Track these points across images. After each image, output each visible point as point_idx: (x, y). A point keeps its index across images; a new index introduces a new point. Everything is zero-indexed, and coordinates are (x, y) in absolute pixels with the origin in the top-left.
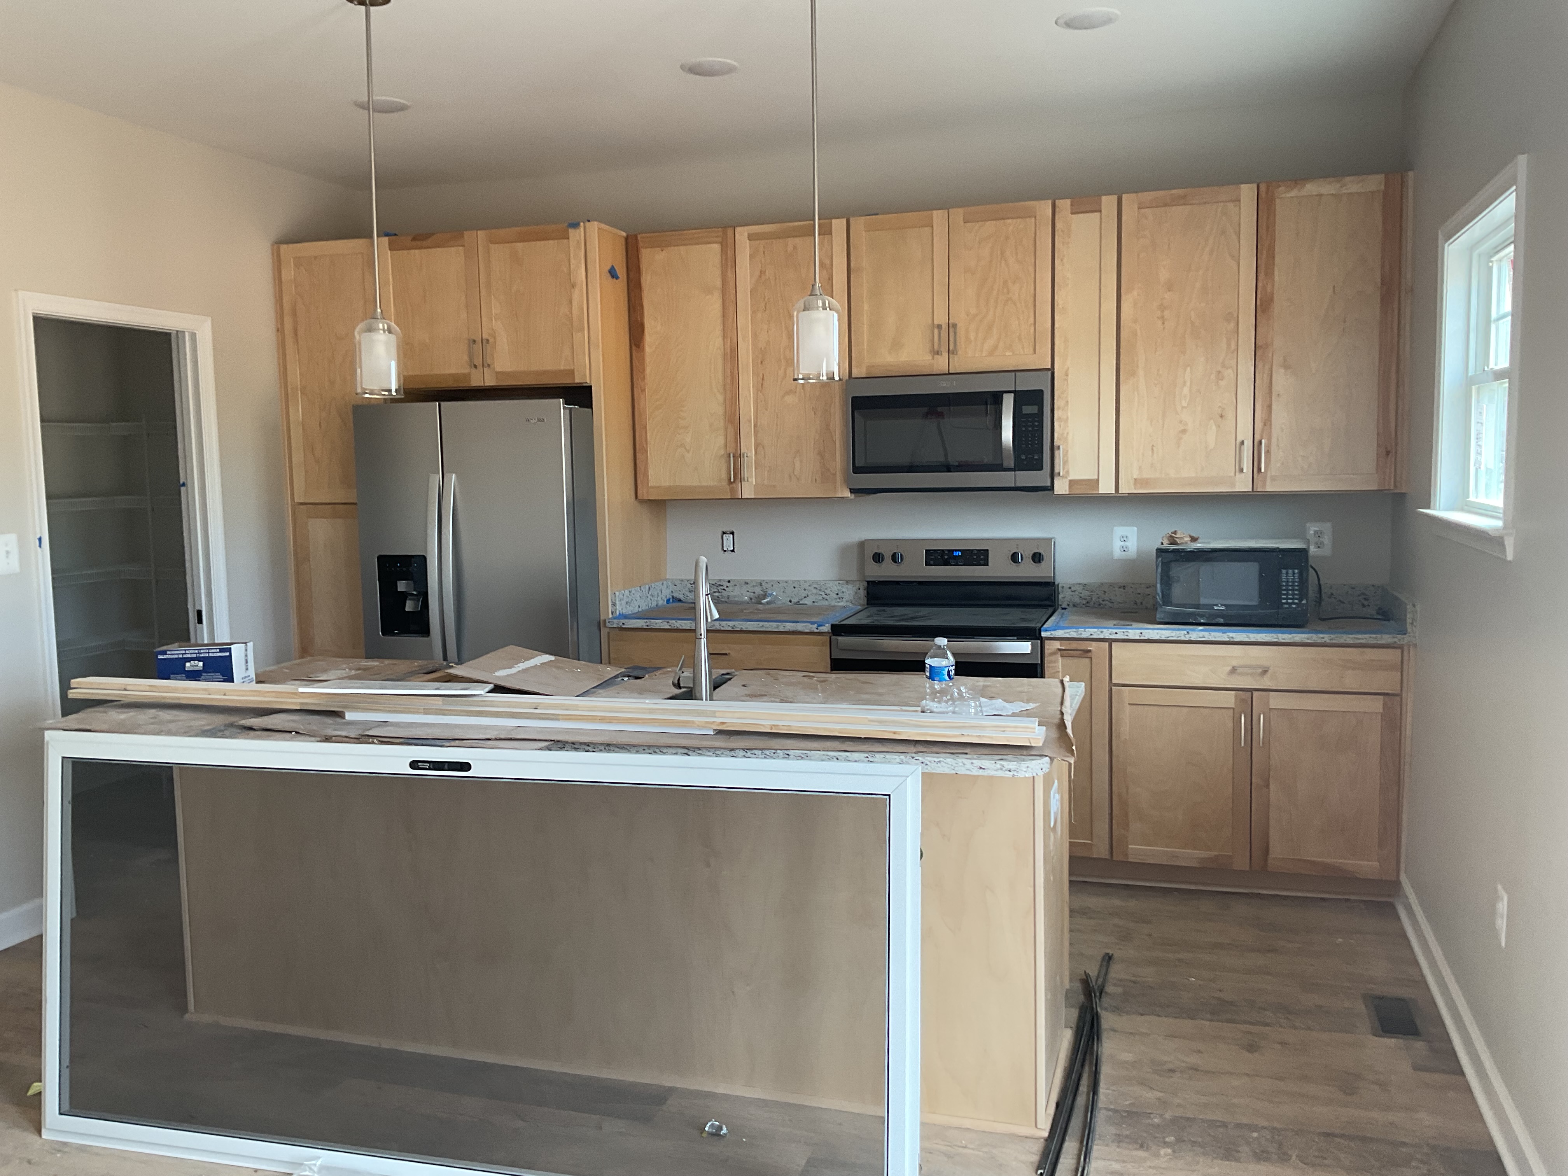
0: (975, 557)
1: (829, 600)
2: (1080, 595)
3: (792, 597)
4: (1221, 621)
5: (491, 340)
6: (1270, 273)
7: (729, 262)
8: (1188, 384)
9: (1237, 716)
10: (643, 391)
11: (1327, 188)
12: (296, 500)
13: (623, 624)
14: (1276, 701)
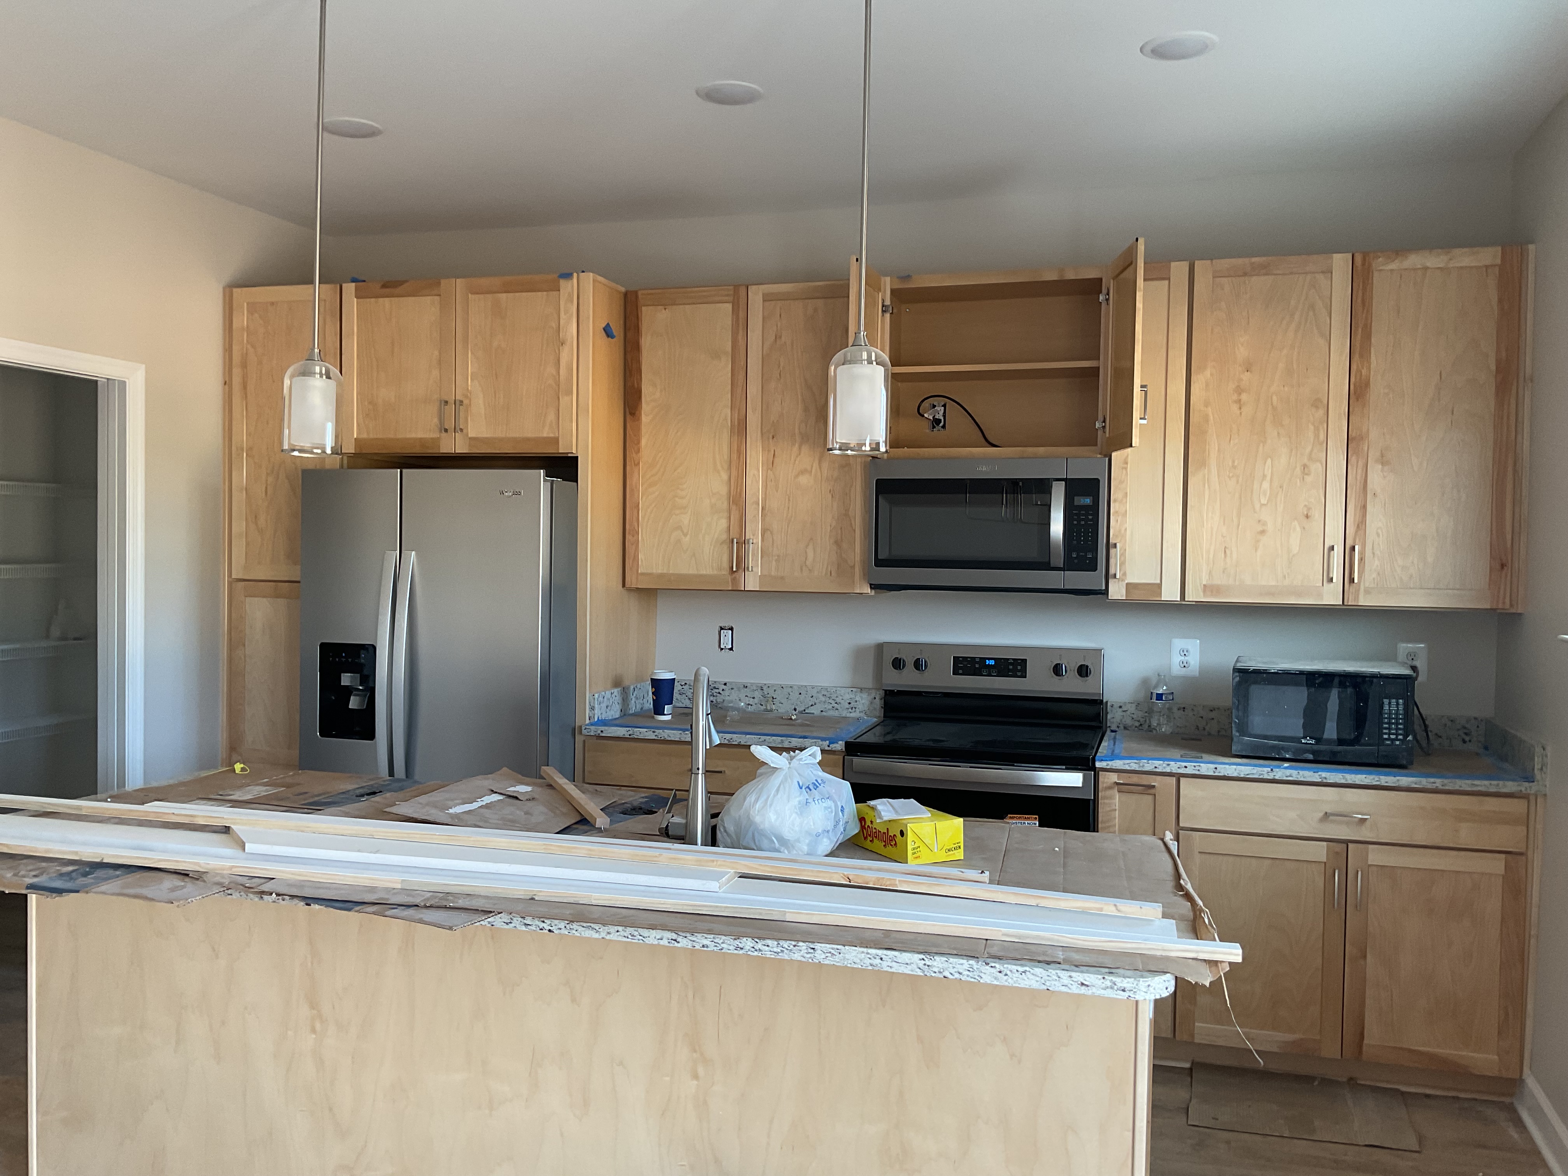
0: (1011, 667)
1: (840, 710)
2: (1133, 715)
3: (797, 705)
4: (1311, 757)
5: (466, 402)
6: (1366, 353)
7: (741, 324)
8: (1268, 478)
9: (1329, 872)
10: (637, 464)
11: (1434, 260)
12: (234, 576)
13: (602, 731)
14: (1376, 857)
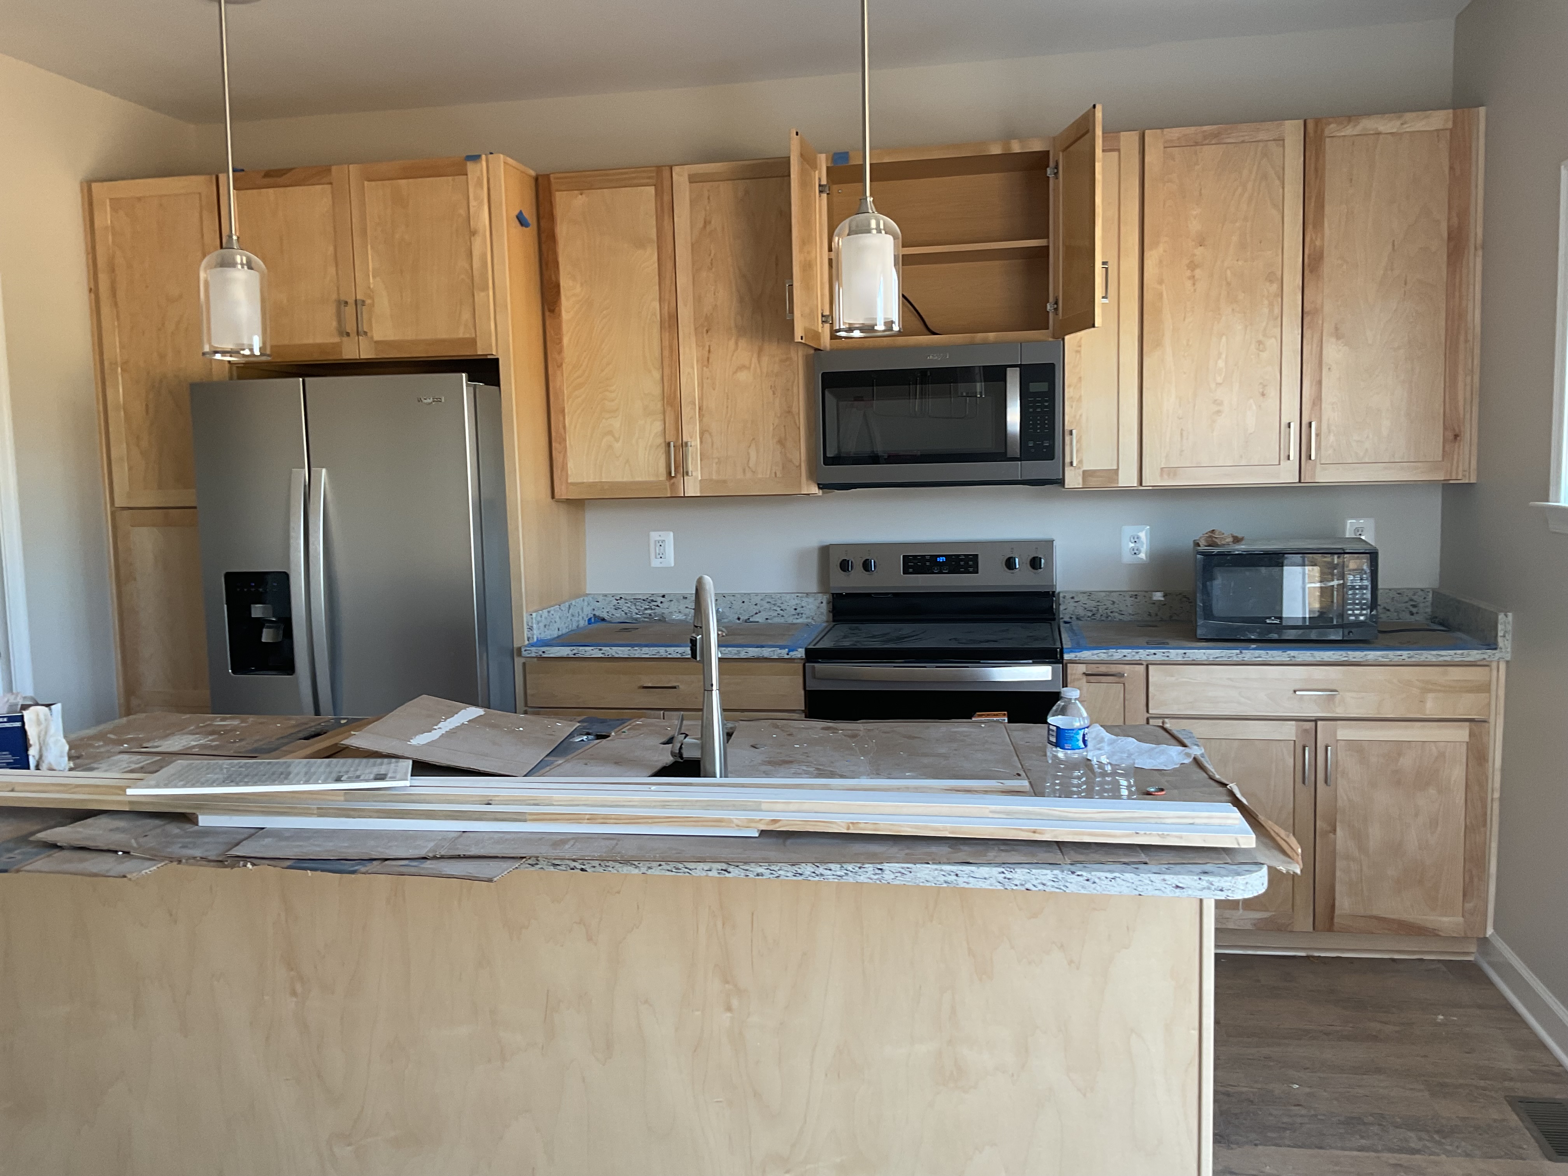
0: (962, 563)
1: (786, 616)
2: (1085, 605)
3: (741, 614)
4: (1276, 636)
5: (368, 301)
6: (1319, 224)
7: (665, 210)
8: (1224, 356)
9: (1299, 749)
10: (560, 366)
11: (1386, 125)
12: (118, 504)
13: (544, 652)
14: (1345, 733)
